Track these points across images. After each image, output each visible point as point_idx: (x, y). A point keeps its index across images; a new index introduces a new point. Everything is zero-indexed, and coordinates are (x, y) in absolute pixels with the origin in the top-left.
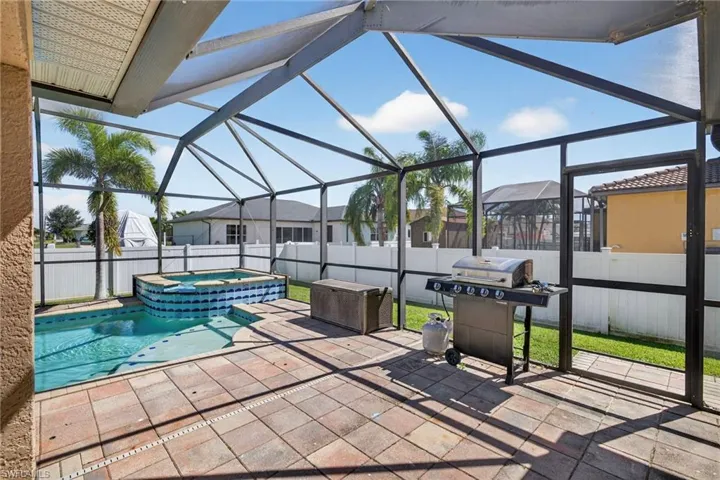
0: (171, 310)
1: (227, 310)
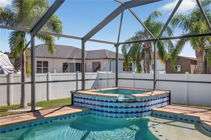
0: (122, 113)
1: (150, 112)
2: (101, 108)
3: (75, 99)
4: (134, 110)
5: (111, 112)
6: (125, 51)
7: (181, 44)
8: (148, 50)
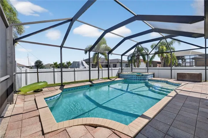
0: (138, 79)
1: (148, 80)
2: (130, 78)
3: (120, 76)
4: (143, 79)
5: (135, 79)
6: (129, 59)
7: (153, 57)
8: (138, 58)
